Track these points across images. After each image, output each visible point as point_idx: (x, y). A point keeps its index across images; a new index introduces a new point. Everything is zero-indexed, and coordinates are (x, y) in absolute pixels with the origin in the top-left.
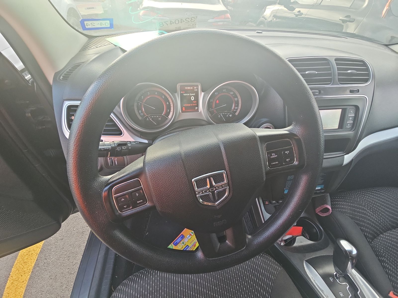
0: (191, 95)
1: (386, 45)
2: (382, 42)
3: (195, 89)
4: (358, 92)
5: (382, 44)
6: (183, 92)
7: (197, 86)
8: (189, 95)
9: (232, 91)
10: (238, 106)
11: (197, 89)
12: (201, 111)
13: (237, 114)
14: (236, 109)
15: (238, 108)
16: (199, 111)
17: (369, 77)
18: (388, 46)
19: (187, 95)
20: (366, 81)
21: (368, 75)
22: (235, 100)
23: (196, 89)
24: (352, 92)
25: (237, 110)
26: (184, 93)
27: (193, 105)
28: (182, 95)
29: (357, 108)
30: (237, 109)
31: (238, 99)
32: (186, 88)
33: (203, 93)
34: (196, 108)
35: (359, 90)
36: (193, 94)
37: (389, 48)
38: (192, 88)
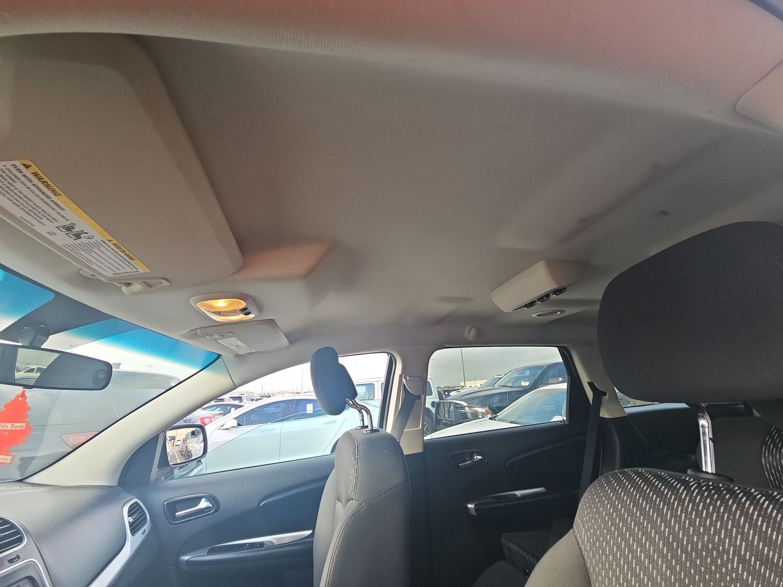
1: (21, 481)
2: (11, 479)
4: (19, 558)
5: (12, 482)
17: (20, 534)
18: (23, 481)
20: (20, 540)
21: (18, 532)
24: (11, 561)
29: (30, 579)
35: (18, 556)
37: (26, 483)
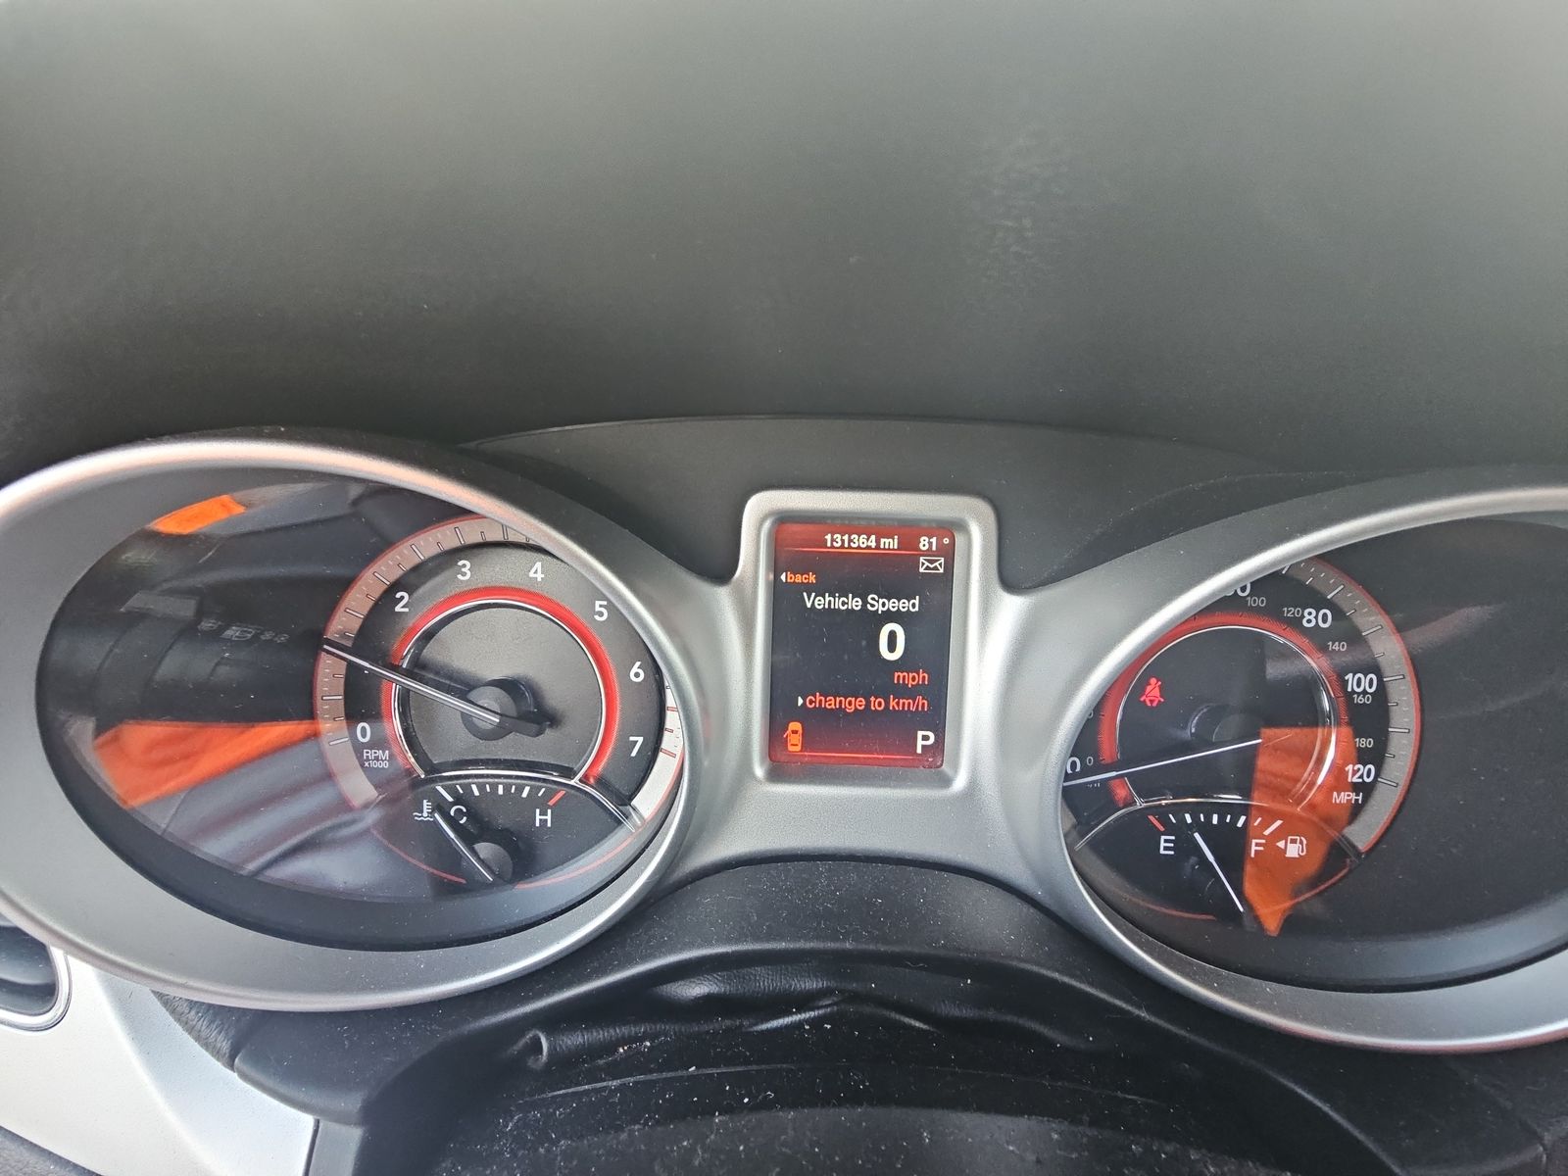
0: (878, 604)
3: (929, 553)
6: (799, 579)
7: (949, 529)
8: (855, 604)
9: (1319, 602)
10: (1376, 756)
11: (948, 553)
12: (973, 785)
13: (1363, 834)
14: (1356, 788)
15: (1377, 775)
16: (946, 782)
19: (838, 603)
22: (1349, 696)
23: (938, 553)
25: (1366, 800)
26: (809, 588)
27: (893, 703)
28: (783, 599)
30: (1365, 789)
31: (1381, 685)
32: (835, 541)
33: (1012, 608)
34: (924, 739)
36: (904, 605)
38: (890, 543)
